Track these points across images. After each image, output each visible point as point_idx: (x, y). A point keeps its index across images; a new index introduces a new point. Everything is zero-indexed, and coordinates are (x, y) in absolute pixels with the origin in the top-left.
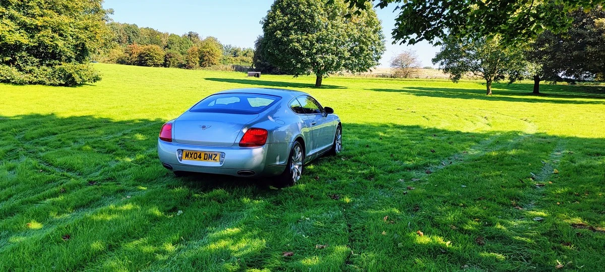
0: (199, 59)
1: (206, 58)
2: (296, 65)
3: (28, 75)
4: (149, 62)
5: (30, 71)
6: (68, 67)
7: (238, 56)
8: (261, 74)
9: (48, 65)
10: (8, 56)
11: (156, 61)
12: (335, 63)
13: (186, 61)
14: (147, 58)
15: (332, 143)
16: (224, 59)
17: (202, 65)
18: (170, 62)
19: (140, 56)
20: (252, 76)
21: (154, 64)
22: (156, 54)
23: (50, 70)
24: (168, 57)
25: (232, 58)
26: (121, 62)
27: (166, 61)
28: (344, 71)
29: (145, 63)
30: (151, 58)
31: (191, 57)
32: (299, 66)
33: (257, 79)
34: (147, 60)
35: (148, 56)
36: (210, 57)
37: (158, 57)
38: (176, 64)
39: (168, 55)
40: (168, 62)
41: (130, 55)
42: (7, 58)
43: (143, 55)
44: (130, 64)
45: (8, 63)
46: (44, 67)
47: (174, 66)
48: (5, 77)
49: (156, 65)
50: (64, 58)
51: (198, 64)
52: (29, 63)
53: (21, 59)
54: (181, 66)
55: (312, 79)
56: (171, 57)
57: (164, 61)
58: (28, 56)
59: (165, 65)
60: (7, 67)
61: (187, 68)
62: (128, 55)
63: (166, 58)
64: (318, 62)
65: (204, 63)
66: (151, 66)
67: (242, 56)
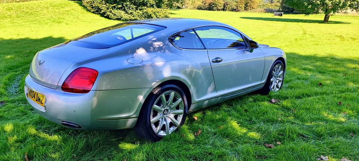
0: (244, 5)
1: (248, 5)
2: (308, 6)
3: (129, 16)
4: (214, 8)
5: (131, 13)
6: (150, 10)
7: (273, 3)
8: (284, 14)
9: (140, 10)
10: (120, 5)
11: (219, 7)
12: (341, 4)
13: (237, 7)
14: (213, 5)
15: (264, 81)
16: (264, 5)
17: (246, 9)
18: (226, 8)
19: (210, 4)
20: (277, 15)
21: (217, 10)
22: (219, 3)
23: (141, 12)
24: (225, 4)
25: (269, 4)
26: (200, 8)
27: (224, 7)
28: (349, 10)
29: (212, 9)
30: (216, 5)
31: (239, 4)
32: (310, 7)
33: (280, 17)
34: (213, 7)
35: (214, 5)
36: (252, 4)
37: (220, 5)
38: (230, 9)
39: (226, 3)
40: (225, 8)
41: (205, 4)
42: (120, 6)
43: (211, 4)
44: (204, 10)
45: (120, 8)
46: (138, 11)
47: (229, 10)
48: (118, 17)
49: (218, 10)
50: (149, 5)
51: (243, 8)
52: (131, 9)
53: (127, 6)
54: (233, 10)
55: (321, 17)
56: (227, 5)
57: (223, 8)
58: (130, 4)
59: (223, 10)
60: (119, 11)
61: (237, 11)
62: (203, 4)
63: (225, 5)
64: (326, 3)
65: (247, 8)
66: (215, 10)
67: (276, 2)
